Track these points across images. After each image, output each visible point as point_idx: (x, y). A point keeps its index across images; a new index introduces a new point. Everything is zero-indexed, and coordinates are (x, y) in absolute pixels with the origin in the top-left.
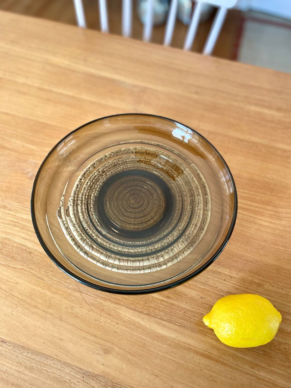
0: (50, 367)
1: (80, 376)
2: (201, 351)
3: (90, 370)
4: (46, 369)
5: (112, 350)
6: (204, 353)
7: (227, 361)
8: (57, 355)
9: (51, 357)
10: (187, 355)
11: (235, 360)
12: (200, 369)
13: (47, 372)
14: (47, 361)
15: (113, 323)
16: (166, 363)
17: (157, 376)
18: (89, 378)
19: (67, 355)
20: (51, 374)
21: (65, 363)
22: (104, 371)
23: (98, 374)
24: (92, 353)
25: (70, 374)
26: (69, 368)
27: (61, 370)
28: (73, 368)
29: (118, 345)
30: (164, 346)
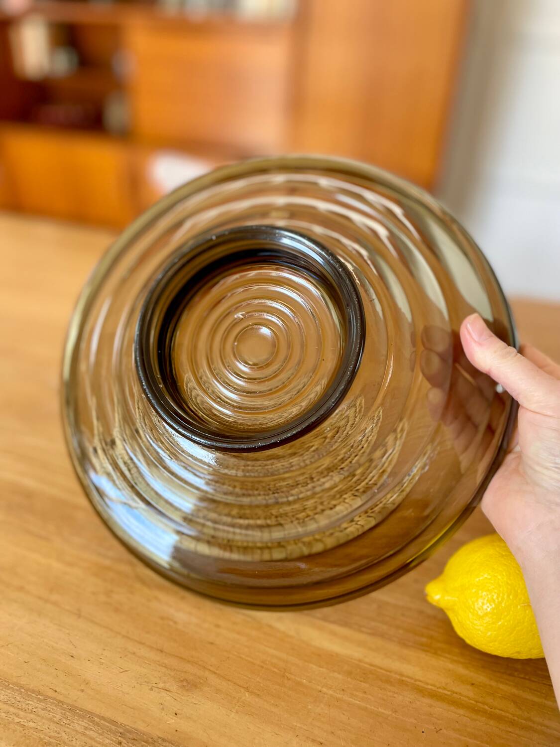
0: (32, 716)
1: (112, 740)
2: (430, 687)
3: (141, 726)
4: (22, 720)
5: (202, 681)
6: (440, 693)
7: (501, 710)
8: (56, 689)
9: (39, 693)
10: (396, 695)
11: (520, 709)
12: (435, 728)
13: (21, 729)
14: (28, 702)
15: (206, 625)
16: (344, 712)
17: (321, 744)
18: (134, 745)
19: (83, 691)
20: (32, 734)
21: (73, 709)
22: (178, 730)
23: (160, 736)
24: (150, 687)
25: (84, 734)
26: (83, 721)
27: (62, 723)
28: (93, 722)
29: (216, 671)
30: (336, 675)
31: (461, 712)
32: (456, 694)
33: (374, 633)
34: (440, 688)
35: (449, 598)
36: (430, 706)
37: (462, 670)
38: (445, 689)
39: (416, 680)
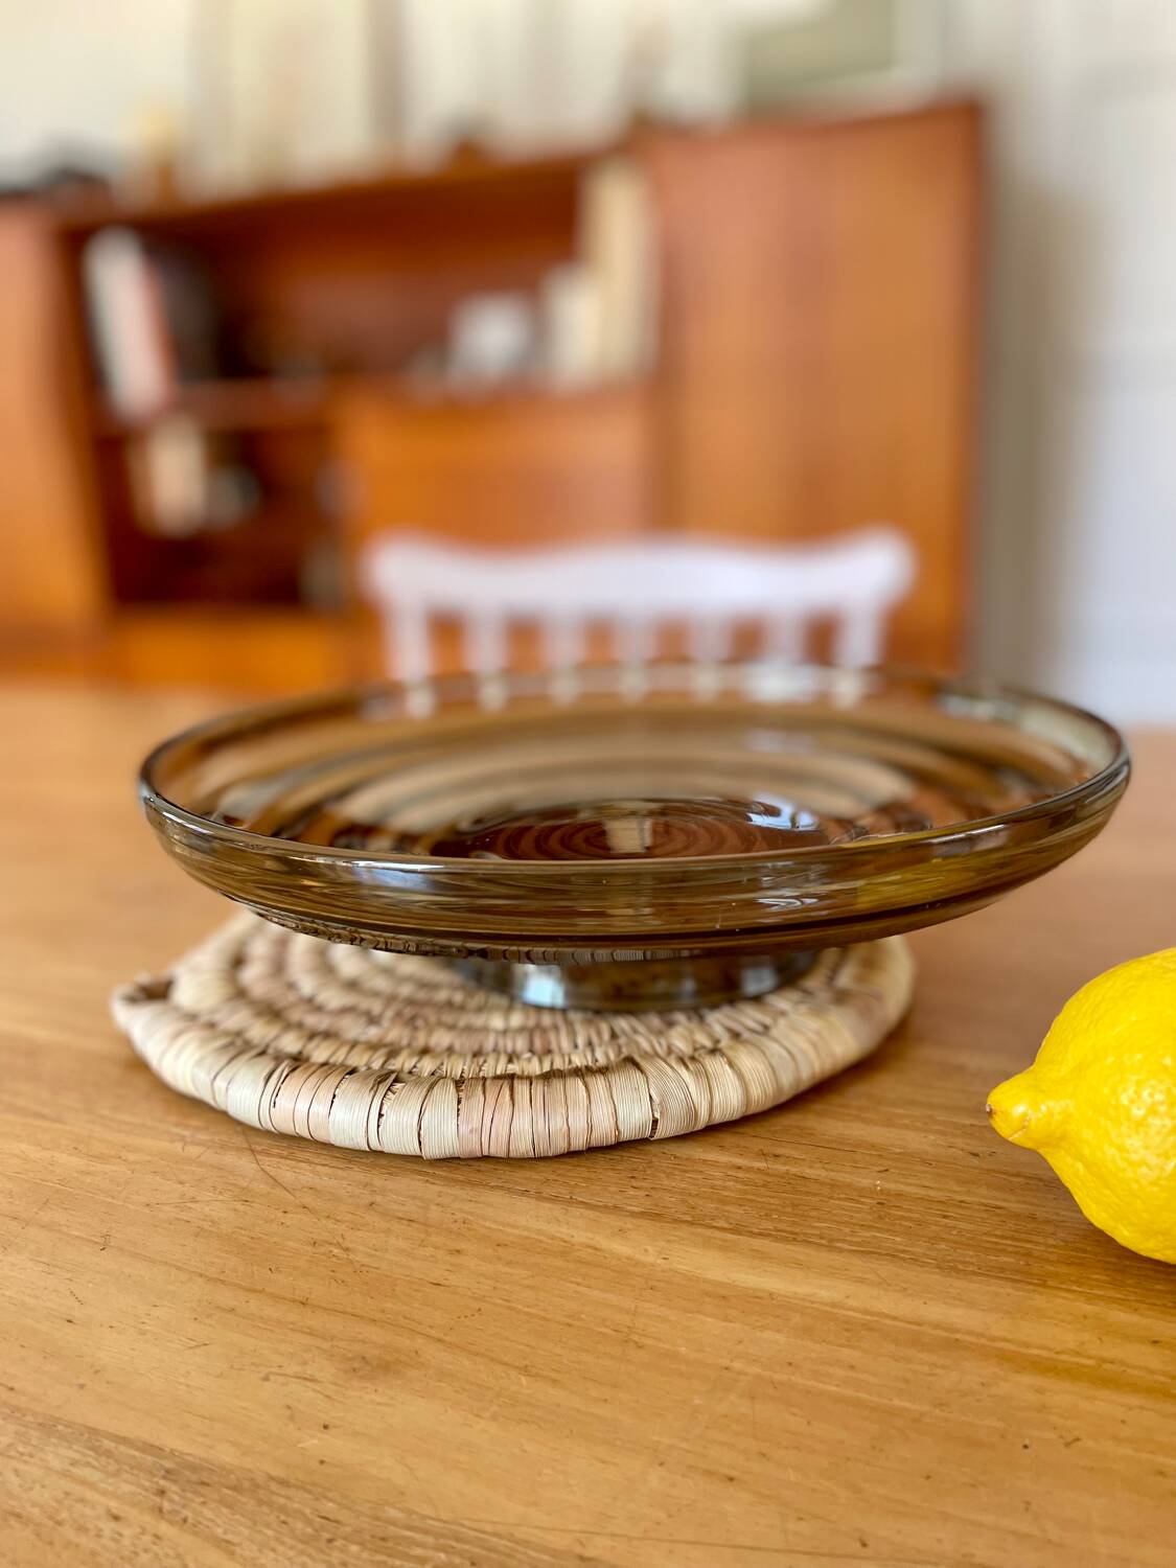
1: (141, 1486)
2: (1035, 1352)
5: (403, 1358)
6: (1064, 1362)
8: (16, 1385)
10: (939, 1371)
12: (1061, 1437)
15: (428, 1252)
16: (794, 1410)
17: (731, 1479)
18: (202, 1495)
19: (82, 1386)
21: (49, 1426)
22: (325, 1459)
23: (274, 1473)
24: (262, 1375)
25: (65, 1474)
26: (70, 1448)
27: (13, 1453)
28: (95, 1449)
29: (442, 1337)
30: (768, 1335)
31: (1134, 1400)
32: (1112, 1363)
33: (869, 1252)
34: (1062, 1352)
36: (1040, 1391)
37: (1121, 1316)
38: (1078, 1354)
39: (994, 1339)
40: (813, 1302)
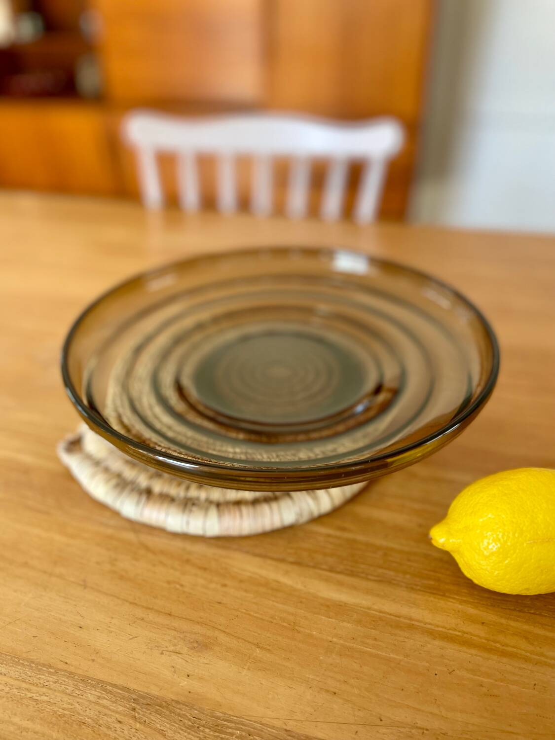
0: (44, 690)
1: (125, 707)
2: (440, 629)
3: (154, 691)
4: (34, 695)
5: (212, 641)
6: (450, 634)
7: (514, 647)
8: (67, 661)
9: (50, 666)
10: (406, 640)
11: (532, 644)
12: (448, 670)
13: (35, 703)
14: (39, 676)
15: (213, 586)
16: (355, 661)
17: (335, 693)
18: (149, 710)
19: (93, 660)
20: (46, 707)
21: (85, 680)
22: (191, 691)
23: (173, 698)
24: (160, 652)
25: (97, 704)
26: (96, 691)
27: (74, 694)
28: (105, 690)
29: (225, 630)
30: (345, 624)
31: (473, 651)
32: (467, 634)
33: (381, 580)
34: (450, 629)
35: (454, 540)
36: (442, 648)
37: (471, 610)
38: (455, 630)
39: (426, 624)
40: (361, 607)
